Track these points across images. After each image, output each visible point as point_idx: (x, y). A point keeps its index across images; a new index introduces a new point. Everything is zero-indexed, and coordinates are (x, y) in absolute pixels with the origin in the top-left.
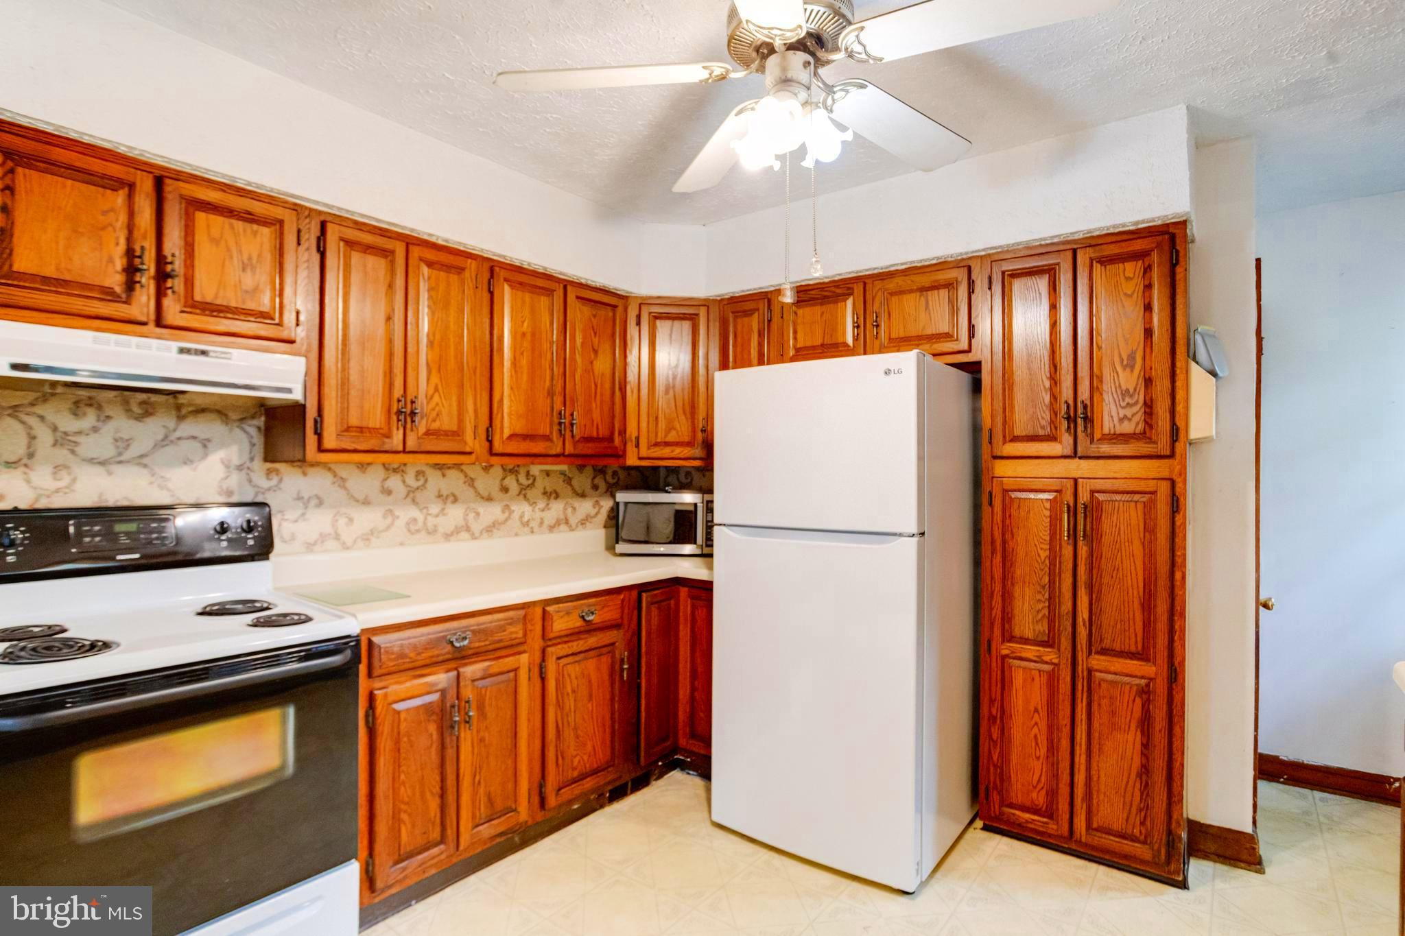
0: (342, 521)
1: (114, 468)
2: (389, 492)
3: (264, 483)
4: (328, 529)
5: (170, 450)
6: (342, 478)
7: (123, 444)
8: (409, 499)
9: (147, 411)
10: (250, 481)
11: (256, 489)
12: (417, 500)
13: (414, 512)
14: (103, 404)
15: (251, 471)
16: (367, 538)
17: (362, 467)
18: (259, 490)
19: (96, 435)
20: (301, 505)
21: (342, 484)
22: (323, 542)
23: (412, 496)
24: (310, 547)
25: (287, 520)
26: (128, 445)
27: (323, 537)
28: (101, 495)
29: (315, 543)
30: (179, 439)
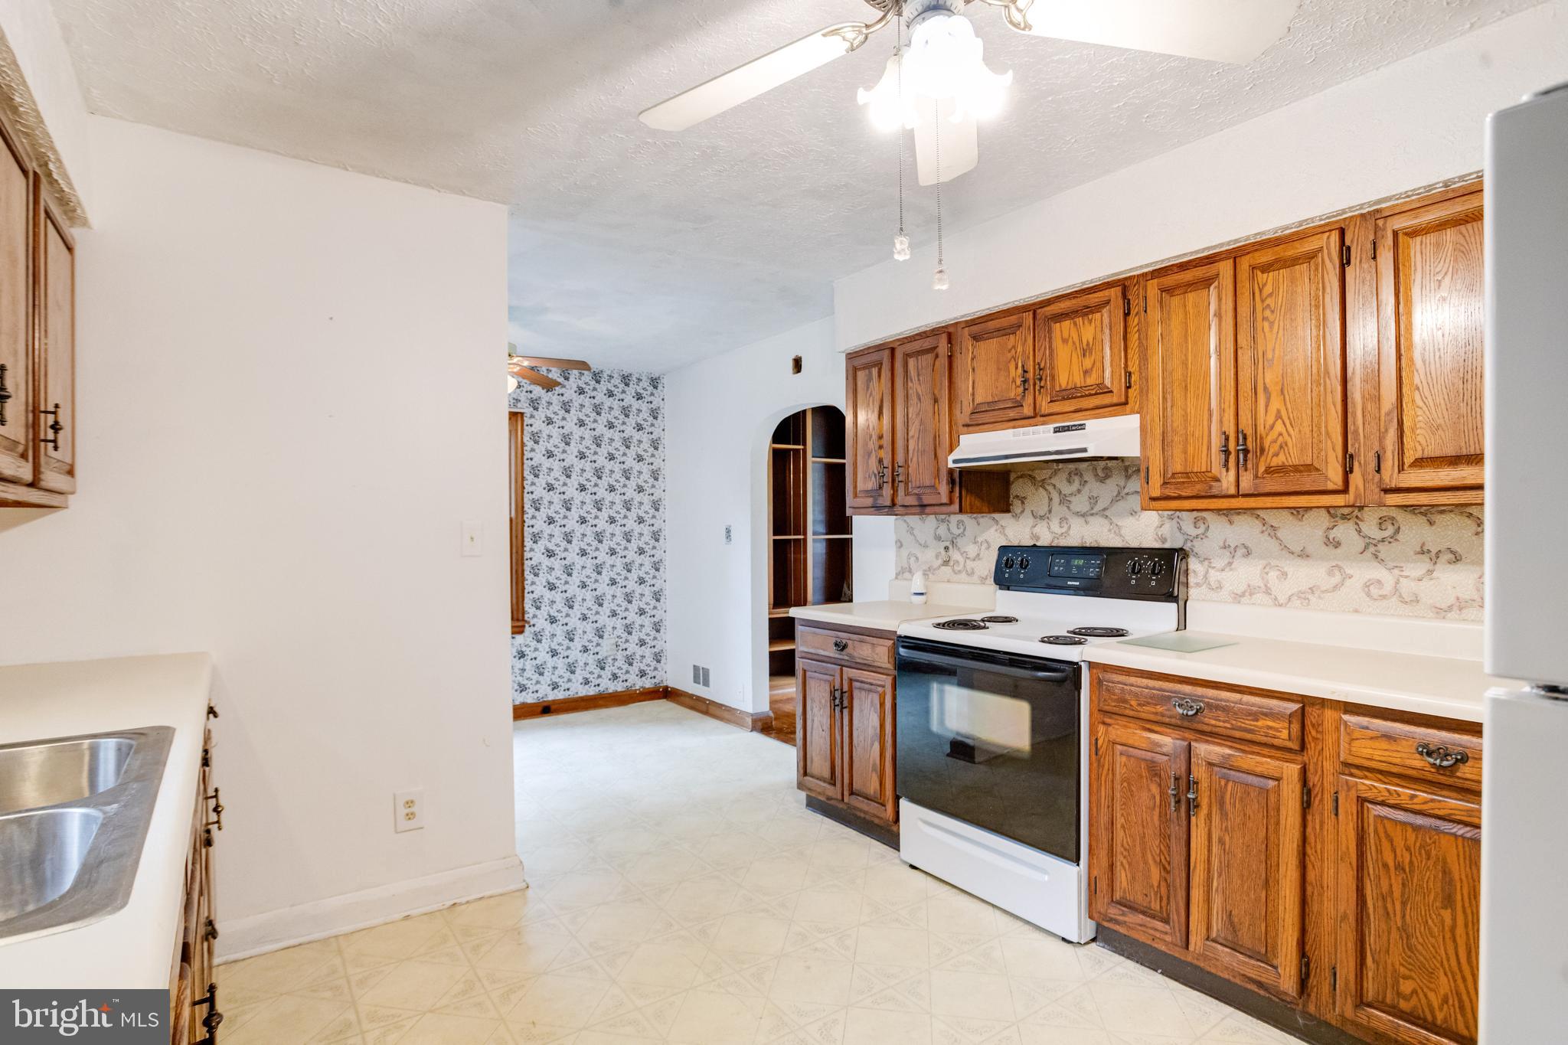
0: (1273, 575)
1: (1090, 519)
2: (1337, 545)
3: (1190, 530)
4: (1257, 582)
5: (1121, 504)
6: (1272, 526)
7: (1094, 500)
8: (1368, 554)
9: (1107, 475)
10: (1180, 529)
11: (1186, 537)
12: (1381, 555)
13: (1377, 572)
14: (1083, 473)
15: (1181, 520)
16: (1305, 596)
17: (1298, 512)
18: (1189, 537)
19: (1080, 495)
20: (1228, 554)
21: (1272, 534)
22: (1251, 595)
23: (1371, 549)
24: (1238, 598)
25: (1214, 568)
26: (1097, 502)
27: (1251, 591)
28: (1083, 538)
29: (1243, 595)
30: (1127, 494)
